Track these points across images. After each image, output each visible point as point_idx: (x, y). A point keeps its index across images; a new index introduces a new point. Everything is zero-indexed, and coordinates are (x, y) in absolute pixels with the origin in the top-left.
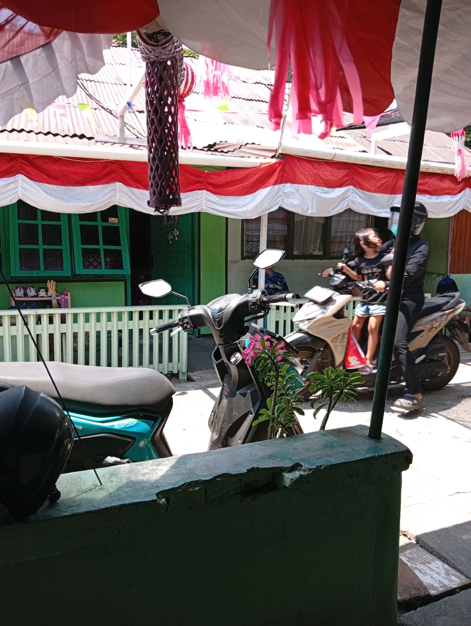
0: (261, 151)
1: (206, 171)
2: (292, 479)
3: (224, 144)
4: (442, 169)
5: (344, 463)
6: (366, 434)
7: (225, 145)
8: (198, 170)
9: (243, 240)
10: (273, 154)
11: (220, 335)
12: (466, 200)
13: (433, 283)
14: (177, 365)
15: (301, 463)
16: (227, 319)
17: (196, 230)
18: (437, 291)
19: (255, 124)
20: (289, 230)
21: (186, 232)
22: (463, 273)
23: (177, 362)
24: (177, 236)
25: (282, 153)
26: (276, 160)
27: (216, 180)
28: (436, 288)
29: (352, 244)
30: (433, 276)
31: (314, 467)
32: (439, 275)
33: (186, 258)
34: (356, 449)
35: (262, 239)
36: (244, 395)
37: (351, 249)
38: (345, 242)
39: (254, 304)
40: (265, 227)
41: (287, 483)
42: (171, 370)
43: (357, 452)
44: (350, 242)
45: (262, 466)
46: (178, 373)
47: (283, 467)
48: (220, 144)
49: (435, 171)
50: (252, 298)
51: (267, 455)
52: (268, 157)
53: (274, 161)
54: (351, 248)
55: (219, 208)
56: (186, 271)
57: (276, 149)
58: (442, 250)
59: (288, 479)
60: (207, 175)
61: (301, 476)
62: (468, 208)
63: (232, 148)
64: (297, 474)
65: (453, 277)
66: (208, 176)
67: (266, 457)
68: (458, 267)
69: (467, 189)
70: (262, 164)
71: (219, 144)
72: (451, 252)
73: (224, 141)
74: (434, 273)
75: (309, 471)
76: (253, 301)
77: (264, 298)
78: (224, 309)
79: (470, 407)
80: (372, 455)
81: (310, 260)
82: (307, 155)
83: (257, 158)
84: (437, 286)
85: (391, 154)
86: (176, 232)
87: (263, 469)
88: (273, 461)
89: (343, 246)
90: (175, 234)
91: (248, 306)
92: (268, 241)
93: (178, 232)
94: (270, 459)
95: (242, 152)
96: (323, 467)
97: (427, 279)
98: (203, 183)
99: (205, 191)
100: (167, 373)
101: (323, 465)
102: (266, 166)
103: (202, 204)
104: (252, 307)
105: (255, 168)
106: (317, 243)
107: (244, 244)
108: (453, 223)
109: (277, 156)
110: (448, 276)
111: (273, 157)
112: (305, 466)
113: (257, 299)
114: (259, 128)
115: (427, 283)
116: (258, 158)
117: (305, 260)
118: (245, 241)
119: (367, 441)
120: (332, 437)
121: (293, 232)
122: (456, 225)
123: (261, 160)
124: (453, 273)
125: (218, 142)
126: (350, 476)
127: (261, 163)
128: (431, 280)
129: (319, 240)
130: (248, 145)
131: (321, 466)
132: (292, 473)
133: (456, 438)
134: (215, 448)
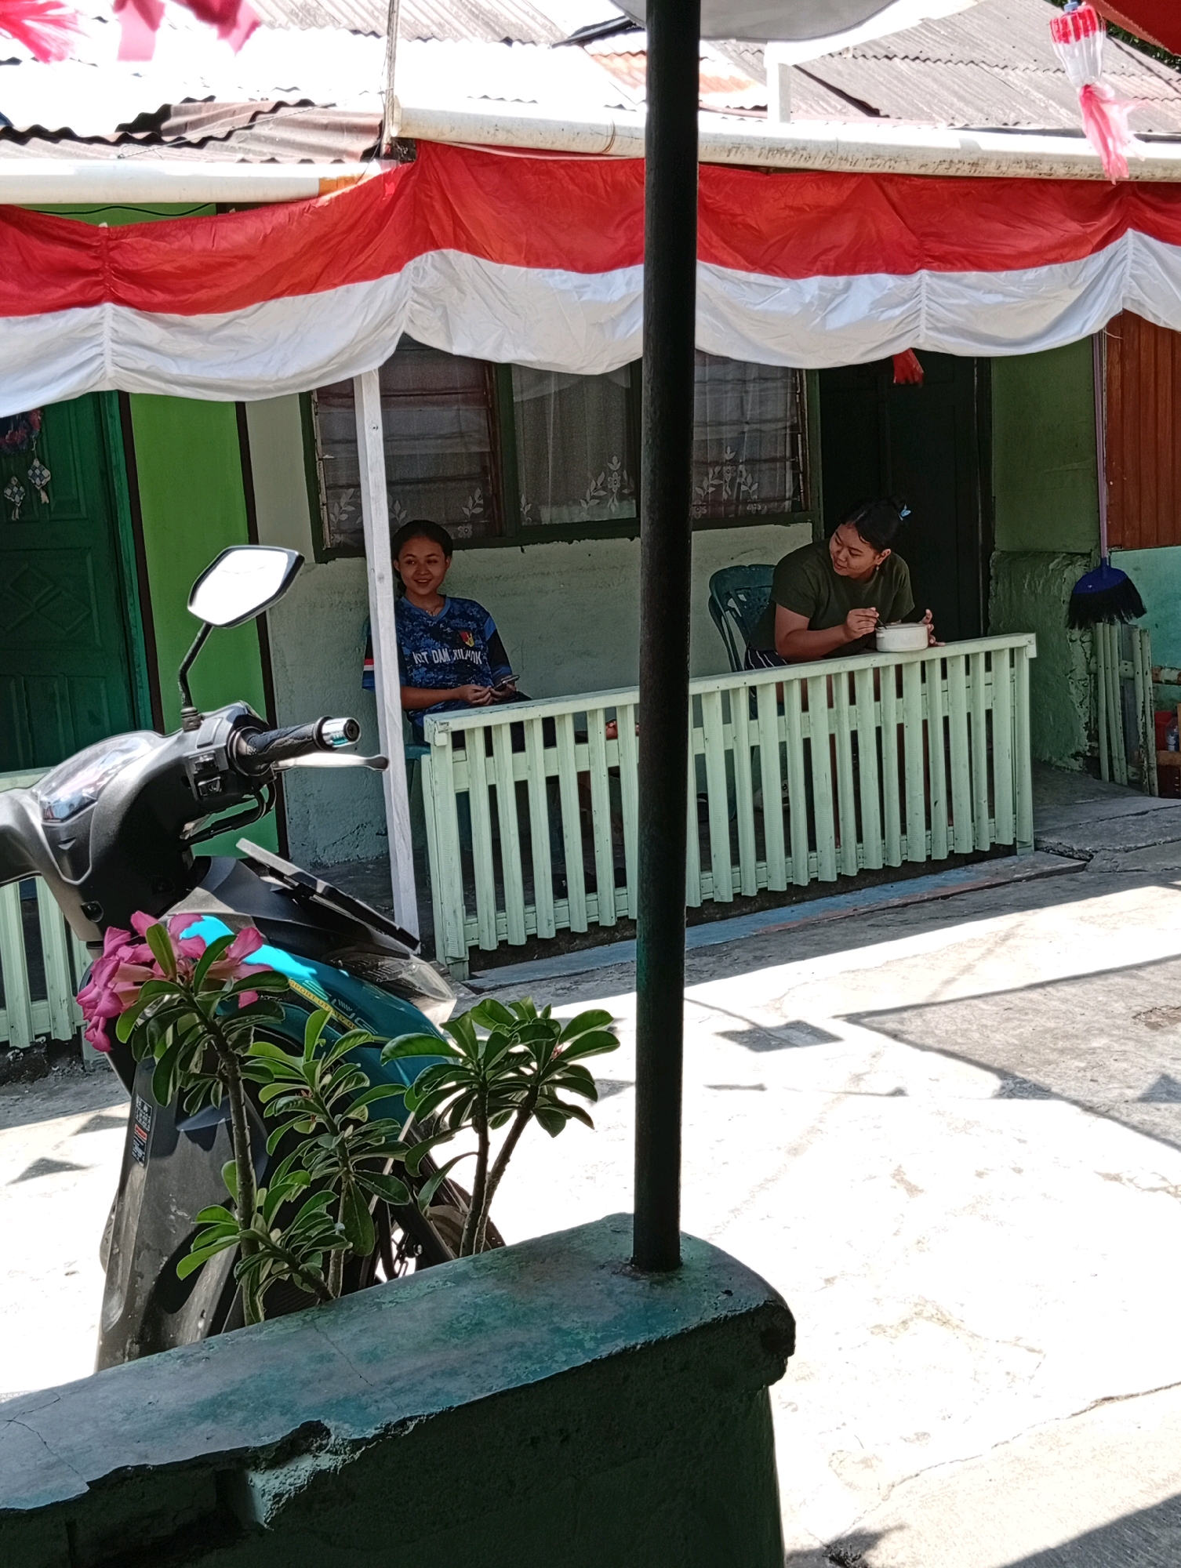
0: (328, 133)
1: (105, 225)
2: (278, 1496)
3: (199, 110)
4: (1031, 160)
5: (502, 1394)
6: (625, 1255)
7: (203, 115)
8: (68, 221)
9: (317, 482)
10: (369, 143)
11: (84, 908)
12: (1128, 274)
13: (1055, 590)
14: (65, 1006)
15: (327, 1423)
16: (104, 841)
17: (119, 458)
18: (1070, 620)
19: (345, 22)
20: (495, 433)
21: (78, 469)
22: (1159, 544)
23: (64, 996)
24: (45, 488)
25: (404, 135)
26: (382, 168)
27: (151, 256)
28: (1065, 607)
29: (741, 467)
30: (1051, 566)
31: (370, 1433)
32: (1072, 557)
33: (90, 574)
34: (565, 1326)
35: (367, 478)
36: (204, 1138)
37: (743, 488)
38: (716, 463)
39: (208, 770)
40: (374, 432)
41: (264, 1510)
42: (46, 1030)
43: (569, 1339)
44: (734, 462)
45: (160, 1456)
46: (77, 1037)
47: (247, 1449)
48: (186, 112)
49: (1004, 169)
50: (199, 747)
51: (198, 1403)
52: (351, 155)
53: (374, 169)
54: (740, 484)
55: (173, 369)
56: (96, 623)
57: (376, 121)
58: (1076, 465)
59: (263, 1496)
60: (109, 239)
61: (319, 1476)
62: (1141, 305)
63: (223, 125)
64: (304, 1468)
65: (1123, 560)
66: (112, 244)
67: (190, 1414)
68: (1137, 523)
69: (1130, 232)
70: (326, 186)
71: (179, 112)
72: (1108, 470)
73: (200, 96)
74: (1053, 555)
75: (353, 1452)
76: (202, 760)
77: (243, 744)
78: (93, 802)
79: (1177, 1053)
80: (620, 1345)
81: (589, 543)
82: (501, 139)
83: (303, 161)
84: (1068, 599)
85: (872, 112)
86: (37, 472)
87: (161, 1469)
88: (214, 1426)
89: (710, 476)
90: (38, 481)
91: (187, 778)
92: (390, 483)
93: (46, 473)
94: (206, 1417)
95: (258, 139)
96: (412, 1426)
97: (1032, 578)
98: (96, 272)
99: (109, 307)
100: (28, 1045)
101: (411, 1419)
102: (344, 195)
103: (101, 359)
104: (201, 784)
105: (302, 206)
106: (612, 472)
107: (323, 498)
108: (1105, 359)
109: (384, 149)
110: (1103, 560)
111: (368, 155)
112: (341, 1430)
113: (216, 750)
114: (361, 36)
115: (1034, 593)
116: (309, 161)
117: (570, 542)
118: (323, 486)
119: (621, 1284)
120: (490, 1283)
121: (513, 438)
122: (1118, 367)
123: (325, 169)
124: (1122, 546)
125: (175, 101)
126: (534, 1441)
127: (322, 181)
128: (1047, 581)
129: (615, 459)
130: (283, 112)
131: (403, 1424)
132: (285, 1471)
133: (1116, 1178)
134: (116, 1358)
